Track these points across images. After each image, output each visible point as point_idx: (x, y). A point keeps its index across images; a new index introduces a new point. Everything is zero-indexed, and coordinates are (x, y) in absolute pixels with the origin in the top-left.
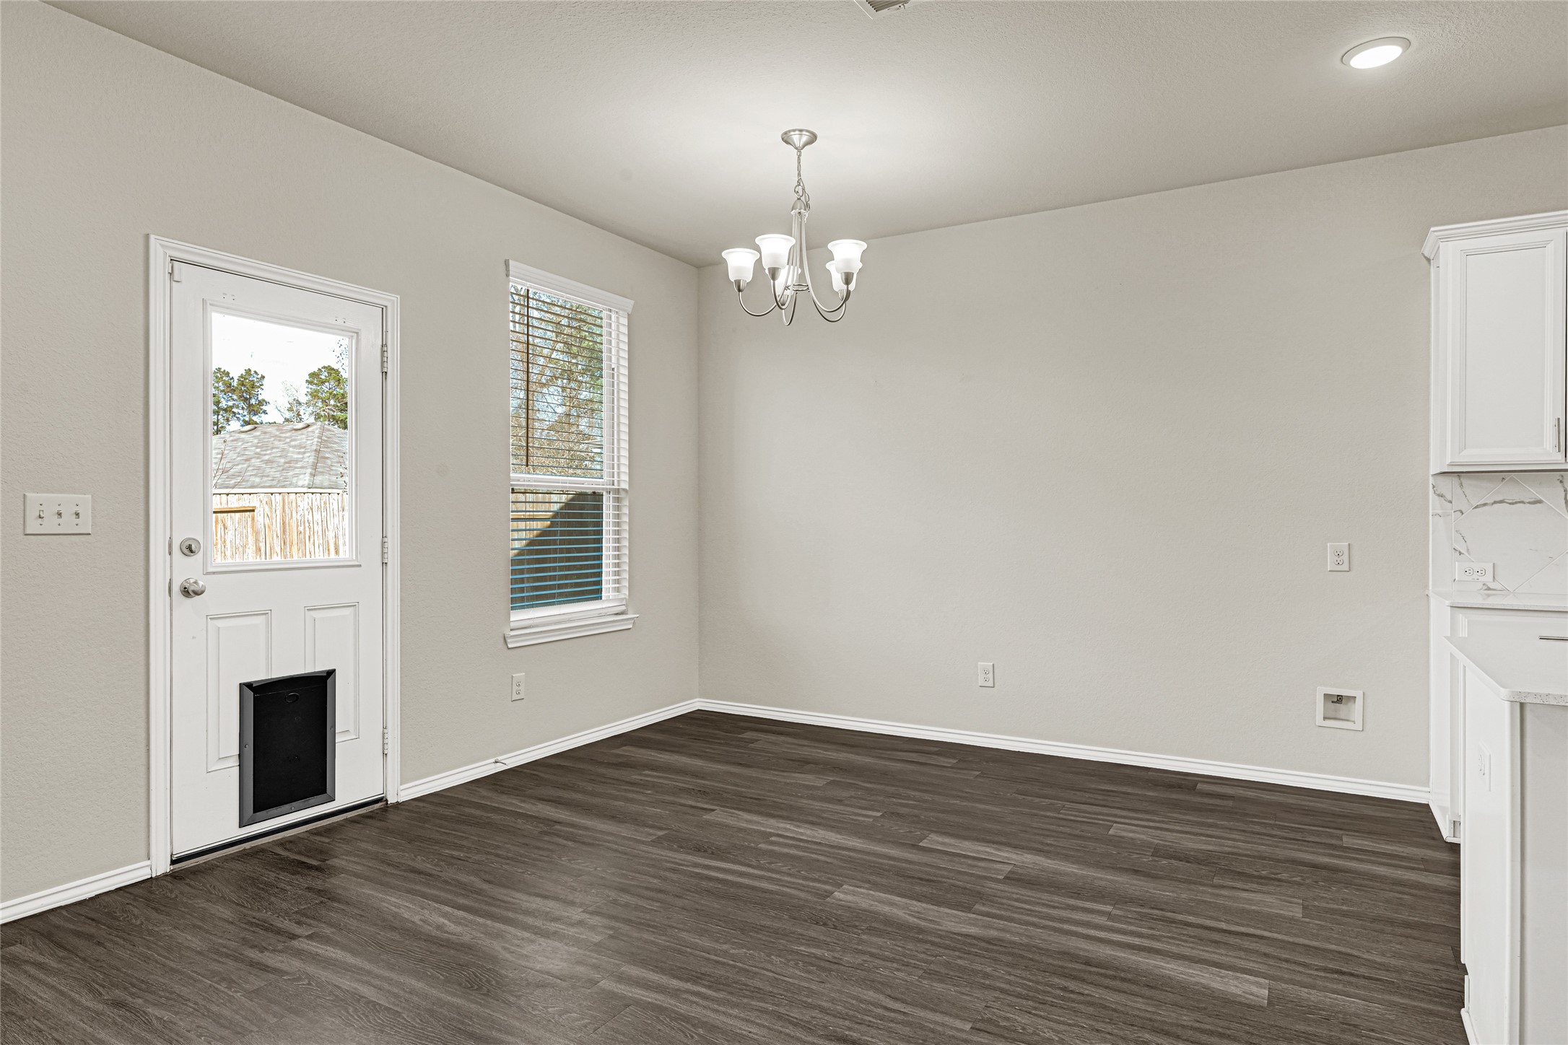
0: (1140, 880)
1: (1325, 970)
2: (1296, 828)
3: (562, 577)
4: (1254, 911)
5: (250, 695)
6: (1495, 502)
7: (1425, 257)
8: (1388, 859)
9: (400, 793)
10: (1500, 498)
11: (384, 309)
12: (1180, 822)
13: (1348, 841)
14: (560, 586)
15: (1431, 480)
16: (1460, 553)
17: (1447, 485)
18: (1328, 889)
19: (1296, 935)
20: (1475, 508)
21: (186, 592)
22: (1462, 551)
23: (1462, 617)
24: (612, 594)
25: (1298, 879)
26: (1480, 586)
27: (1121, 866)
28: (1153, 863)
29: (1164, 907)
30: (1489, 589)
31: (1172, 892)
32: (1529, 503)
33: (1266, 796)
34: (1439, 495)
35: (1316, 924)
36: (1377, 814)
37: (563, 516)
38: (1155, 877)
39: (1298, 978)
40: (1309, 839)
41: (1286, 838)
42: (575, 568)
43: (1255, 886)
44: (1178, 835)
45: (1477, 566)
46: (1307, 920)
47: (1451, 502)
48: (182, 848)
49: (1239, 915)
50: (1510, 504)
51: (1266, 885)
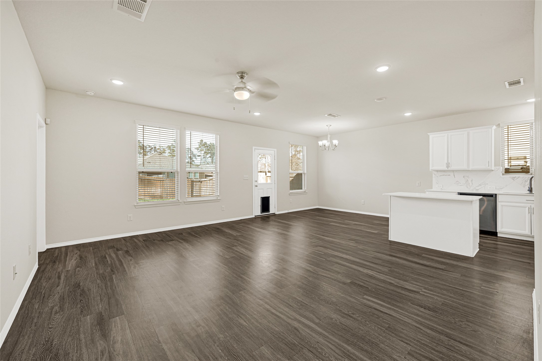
3: (296, 186)
5: (262, 198)
6: (443, 175)
9: (277, 213)
11: (275, 151)
14: (296, 187)
16: (437, 183)
17: (435, 173)
20: (440, 176)
21: (256, 186)
24: (304, 189)
26: (440, 188)
32: (448, 175)
37: (297, 176)
42: (299, 185)
45: (440, 185)
47: (436, 175)
48: (256, 215)
50: (445, 175)
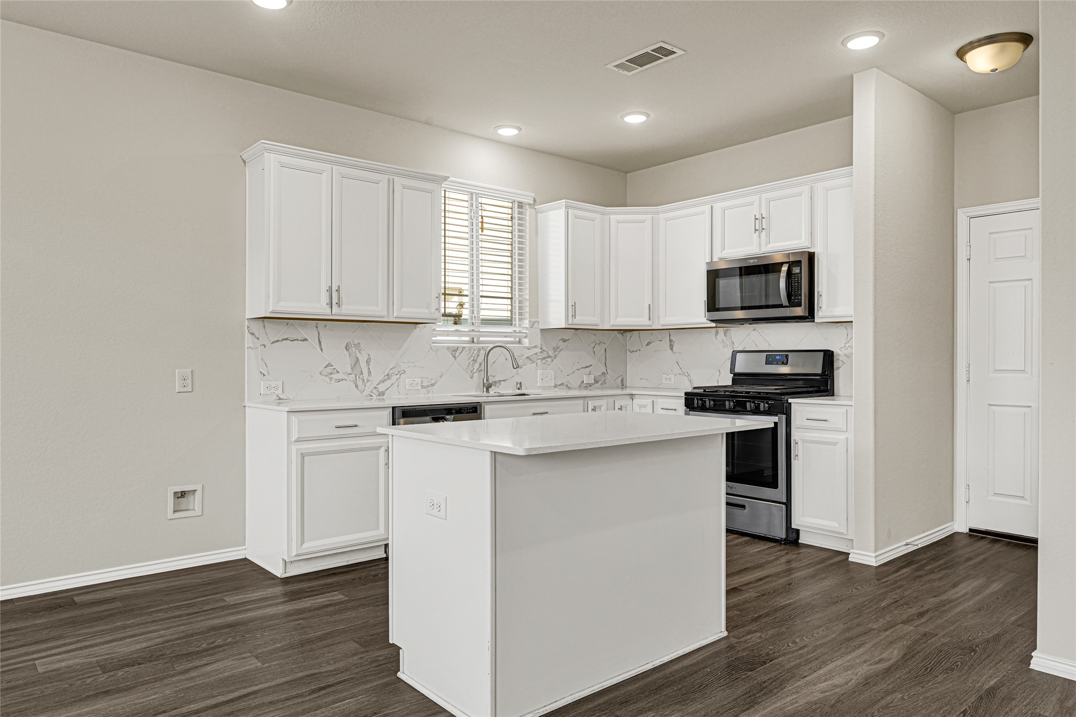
0: (117, 698)
1: (313, 692)
2: (189, 604)
4: (228, 677)
6: (283, 340)
7: (243, 160)
8: (265, 602)
10: (285, 337)
12: (94, 635)
13: (231, 599)
15: (246, 323)
16: (264, 375)
17: (257, 327)
18: (255, 638)
19: (273, 679)
20: (273, 343)
22: (265, 374)
23: (294, 418)
25: (230, 640)
26: (275, 397)
27: (86, 695)
28: (112, 679)
29: (163, 709)
30: (280, 399)
31: (155, 694)
32: (301, 340)
33: (140, 589)
34: (251, 334)
35: (276, 665)
36: (226, 575)
38: (128, 689)
39: (306, 706)
40: (206, 609)
41: (190, 614)
43: (208, 658)
44: (106, 646)
45: (273, 384)
46: (267, 665)
47: (258, 339)
49: (223, 685)
50: (291, 341)
51: (215, 654)
